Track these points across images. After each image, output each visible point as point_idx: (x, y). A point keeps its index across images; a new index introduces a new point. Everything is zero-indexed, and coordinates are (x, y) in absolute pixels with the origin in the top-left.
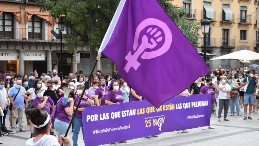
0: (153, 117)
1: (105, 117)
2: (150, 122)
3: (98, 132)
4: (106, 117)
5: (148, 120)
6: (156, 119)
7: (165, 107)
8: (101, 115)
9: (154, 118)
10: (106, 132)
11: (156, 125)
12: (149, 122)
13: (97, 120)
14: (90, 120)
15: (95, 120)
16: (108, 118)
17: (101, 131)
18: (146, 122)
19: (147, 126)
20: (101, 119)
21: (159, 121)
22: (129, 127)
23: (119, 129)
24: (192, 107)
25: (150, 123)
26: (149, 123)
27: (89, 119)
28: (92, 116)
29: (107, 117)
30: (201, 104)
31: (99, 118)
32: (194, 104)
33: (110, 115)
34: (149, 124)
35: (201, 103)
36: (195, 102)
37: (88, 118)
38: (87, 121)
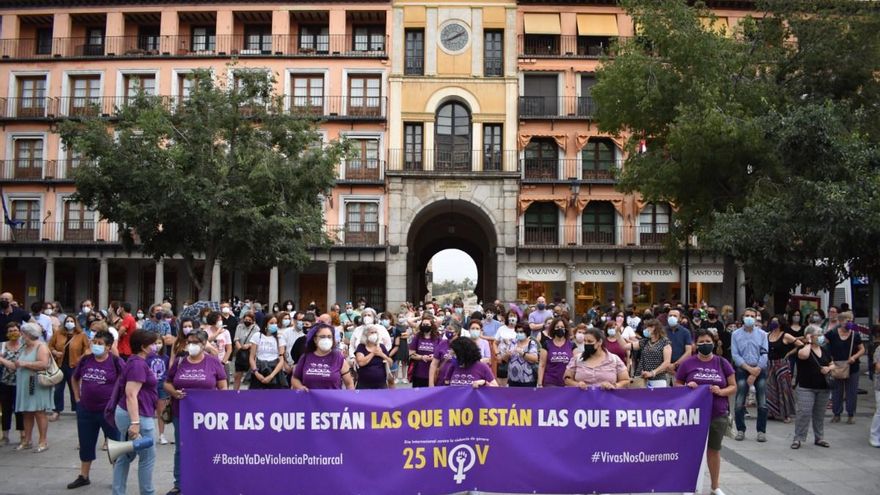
0: (434, 441)
1: (252, 422)
2: (421, 453)
3: (226, 460)
4: (256, 423)
5: (414, 446)
6: (444, 449)
7: (487, 414)
8: (237, 416)
9: (436, 445)
10: (254, 465)
11: (444, 465)
12: (418, 453)
13: (226, 428)
14: (202, 426)
15: (219, 428)
16: (261, 426)
17: (238, 460)
18: (405, 453)
19: (408, 466)
20: (238, 426)
21: (456, 455)
22: (338, 460)
23: (300, 461)
24: (619, 425)
25: (423, 459)
26: (418, 456)
27: (201, 421)
28: (210, 415)
29: (258, 424)
30: (660, 418)
31: (231, 423)
32: (628, 417)
33: (266, 420)
34: (416, 461)
35: (664, 415)
36: (631, 412)
37: (198, 419)
38: (196, 427)
